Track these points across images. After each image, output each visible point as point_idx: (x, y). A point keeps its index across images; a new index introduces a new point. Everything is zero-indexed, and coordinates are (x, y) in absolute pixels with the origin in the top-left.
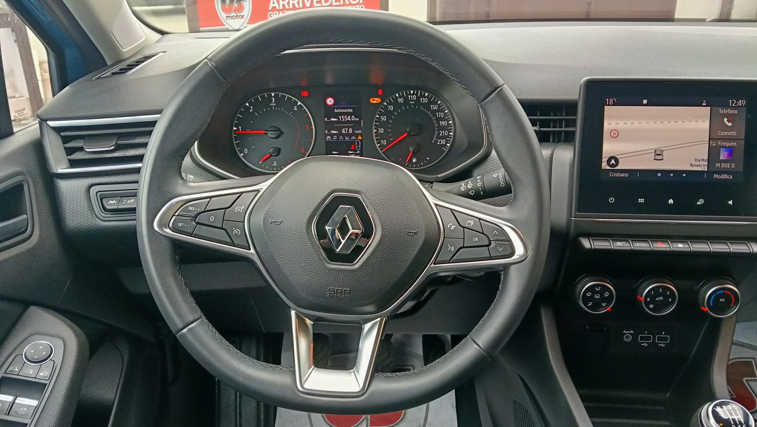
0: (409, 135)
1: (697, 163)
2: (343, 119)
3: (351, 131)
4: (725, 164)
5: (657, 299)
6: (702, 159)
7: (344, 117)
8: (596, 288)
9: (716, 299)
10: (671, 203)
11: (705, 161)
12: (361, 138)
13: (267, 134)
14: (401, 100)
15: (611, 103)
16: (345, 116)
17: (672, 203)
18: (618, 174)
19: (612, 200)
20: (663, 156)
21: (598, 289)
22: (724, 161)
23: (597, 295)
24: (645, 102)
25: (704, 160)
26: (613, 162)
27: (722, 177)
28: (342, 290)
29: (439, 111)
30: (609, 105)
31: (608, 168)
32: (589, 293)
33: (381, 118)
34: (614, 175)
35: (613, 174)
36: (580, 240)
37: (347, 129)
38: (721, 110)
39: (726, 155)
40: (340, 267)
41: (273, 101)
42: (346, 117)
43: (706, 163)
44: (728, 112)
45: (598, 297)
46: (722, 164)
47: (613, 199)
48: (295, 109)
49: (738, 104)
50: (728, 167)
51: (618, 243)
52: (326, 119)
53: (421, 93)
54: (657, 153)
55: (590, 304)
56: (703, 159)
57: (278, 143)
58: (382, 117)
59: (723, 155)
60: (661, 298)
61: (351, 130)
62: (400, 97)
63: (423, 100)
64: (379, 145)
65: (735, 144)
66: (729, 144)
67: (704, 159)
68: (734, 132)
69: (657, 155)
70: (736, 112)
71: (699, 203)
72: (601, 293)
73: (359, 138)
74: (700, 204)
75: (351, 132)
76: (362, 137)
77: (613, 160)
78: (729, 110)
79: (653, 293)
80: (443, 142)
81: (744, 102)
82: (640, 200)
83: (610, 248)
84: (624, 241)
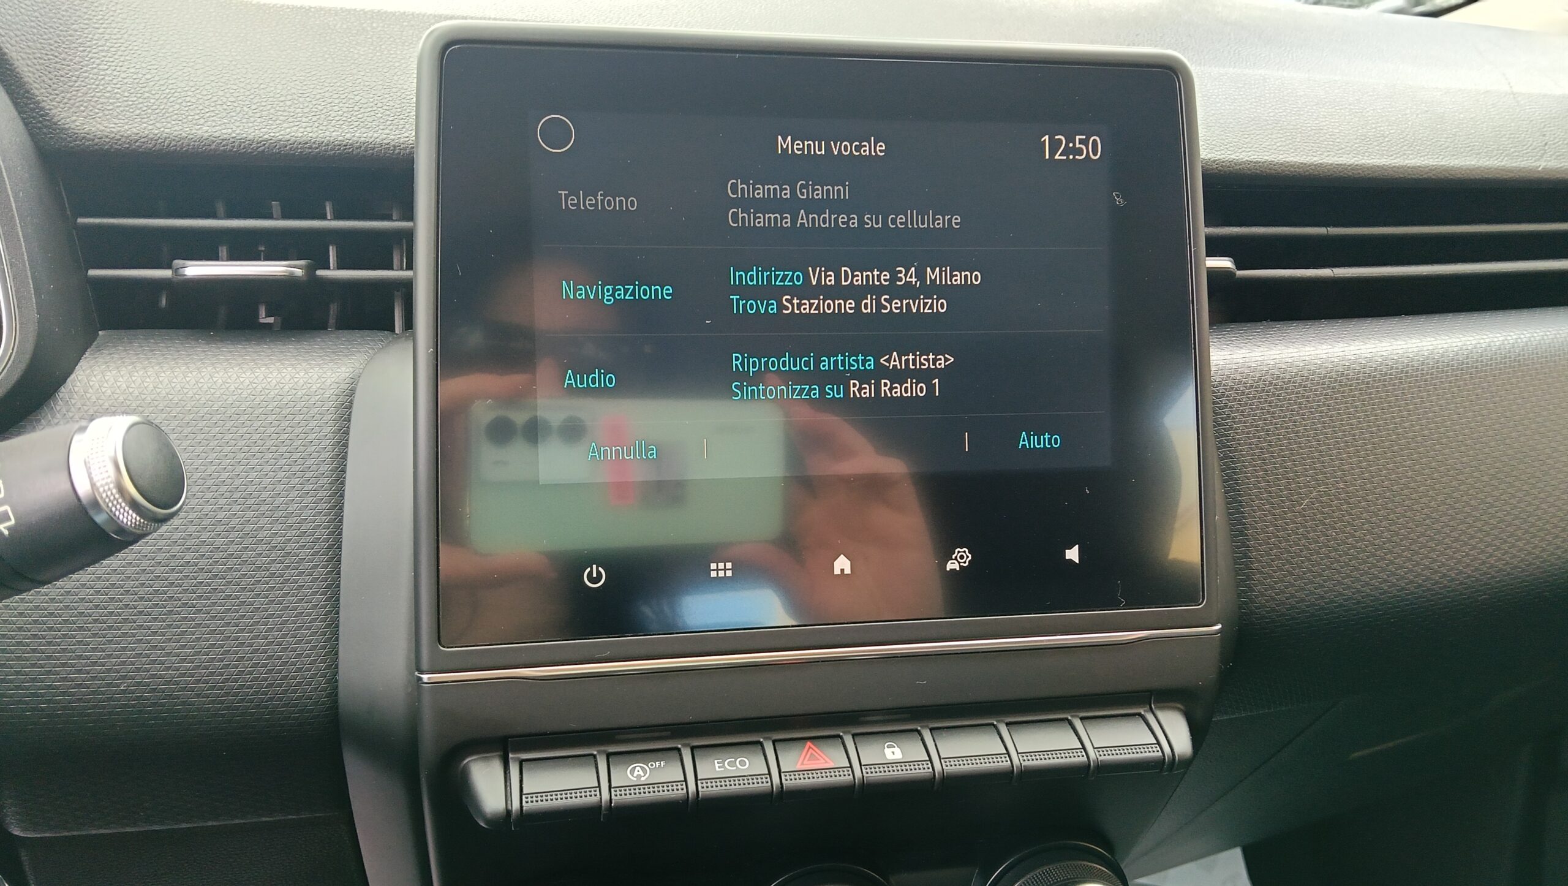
19: (595, 575)
36: (466, 766)
47: (598, 573)
51: (632, 772)
71: (953, 566)
74: (957, 567)
83: (591, 799)
84: (660, 754)
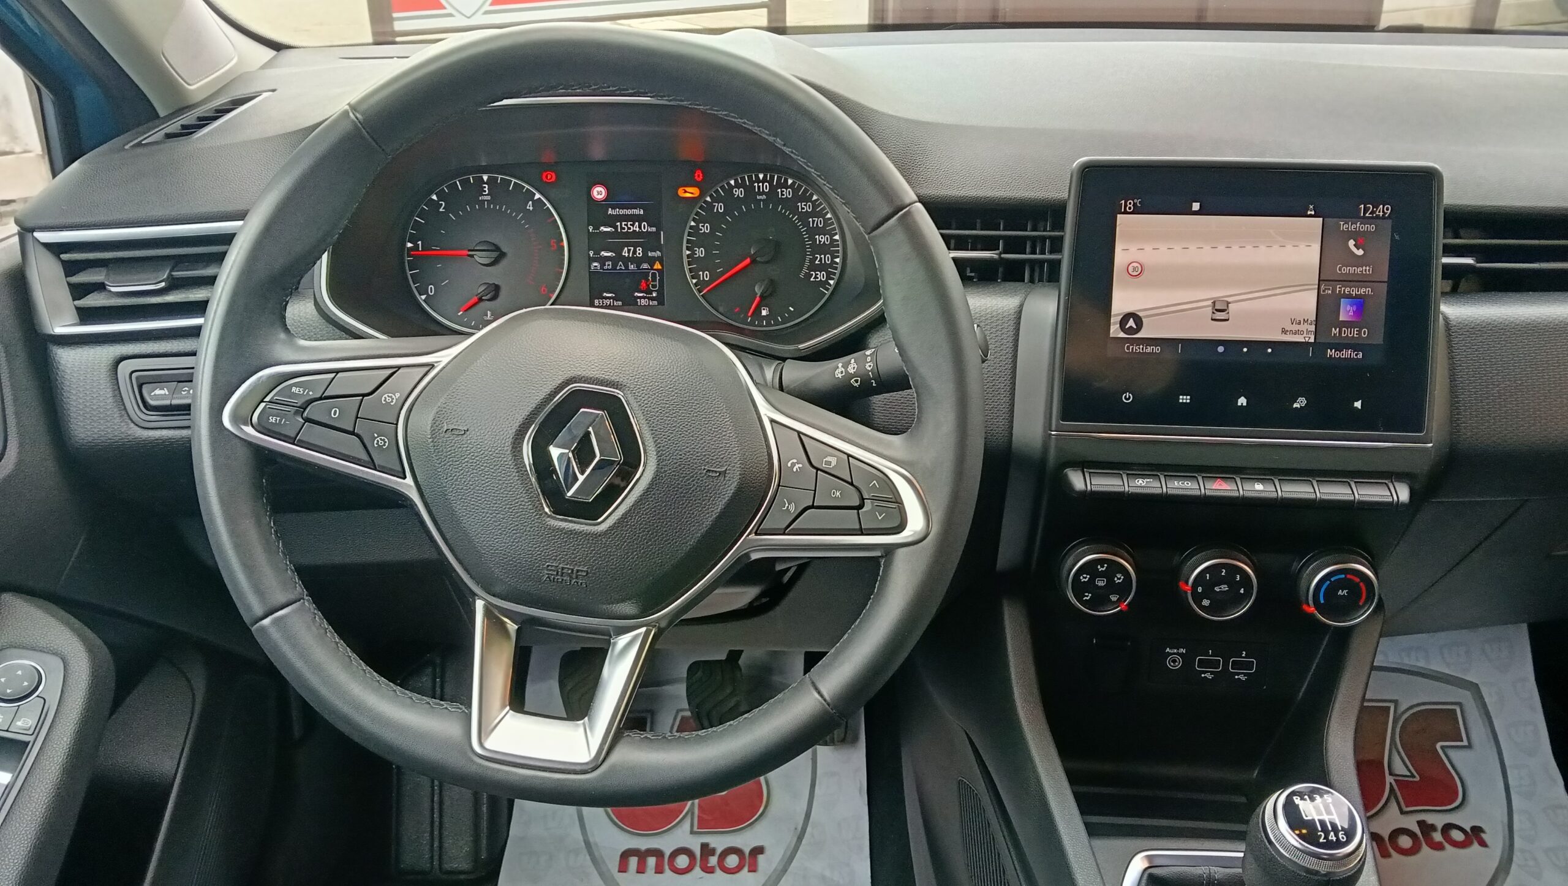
0: (754, 261)
1: (1295, 327)
2: (624, 229)
3: (640, 252)
4: (1349, 330)
5: (1217, 589)
6: (1304, 320)
7: (626, 225)
8: (1099, 567)
9: (1331, 592)
10: (1242, 404)
11: (1311, 324)
12: (660, 267)
13: (472, 256)
14: (739, 193)
15: (1130, 208)
16: (629, 223)
17: (1245, 404)
18: (1141, 347)
19: (1127, 397)
20: (1228, 313)
21: (1102, 569)
22: (1347, 324)
23: (1100, 580)
24: (1196, 206)
25: (1309, 322)
26: (1131, 323)
27: (1343, 355)
28: (572, 570)
29: (815, 214)
30: (1125, 213)
31: (1122, 335)
32: (1085, 576)
33: (701, 228)
34: (1133, 348)
35: (1131, 347)
36: (1066, 475)
37: (632, 248)
38: (1343, 224)
39: (1351, 313)
40: (571, 526)
41: (485, 191)
42: (631, 225)
43: (1313, 328)
44: (1356, 228)
45: (1103, 584)
46: (1343, 329)
47: (1129, 397)
48: (530, 206)
49: (1377, 213)
50: (1355, 336)
51: (1138, 481)
52: (591, 229)
53: (779, 179)
54: (1217, 307)
55: (1088, 596)
56: (1306, 320)
57: (494, 275)
58: (702, 226)
59: (1345, 313)
60: (1225, 588)
61: (639, 250)
62: (737, 186)
63: (782, 192)
64: (694, 281)
65: (1369, 291)
66: (1358, 292)
67: (1308, 320)
68: (1368, 268)
69: (1217, 310)
70: (1372, 228)
71: (1297, 406)
72: (1109, 575)
73: (655, 267)
74: (1299, 406)
75: (639, 254)
76: (662, 265)
77: (1131, 319)
78: (1358, 225)
79: (1208, 578)
80: (821, 276)
81: (1387, 209)
82: (1183, 399)
83: (1121, 489)
84: (1150, 477)
